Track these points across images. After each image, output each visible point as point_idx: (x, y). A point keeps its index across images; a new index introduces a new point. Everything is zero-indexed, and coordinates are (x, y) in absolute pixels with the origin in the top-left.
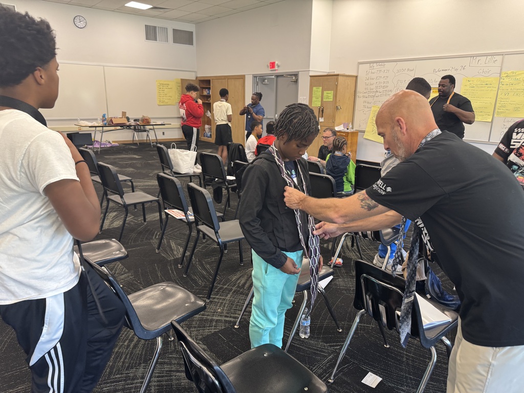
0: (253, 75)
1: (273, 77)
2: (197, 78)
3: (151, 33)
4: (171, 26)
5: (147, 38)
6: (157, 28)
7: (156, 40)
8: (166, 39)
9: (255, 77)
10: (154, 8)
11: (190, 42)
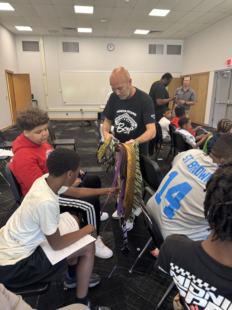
0: (215, 71)
1: (229, 72)
2: (181, 76)
3: (152, 49)
4: (166, 43)
5: (150, 53)
6: (157, 46)
7: (155, 53)
8: (162, 52)
9: (216, 72)
10: (151, 32)
11: (179, 53)
